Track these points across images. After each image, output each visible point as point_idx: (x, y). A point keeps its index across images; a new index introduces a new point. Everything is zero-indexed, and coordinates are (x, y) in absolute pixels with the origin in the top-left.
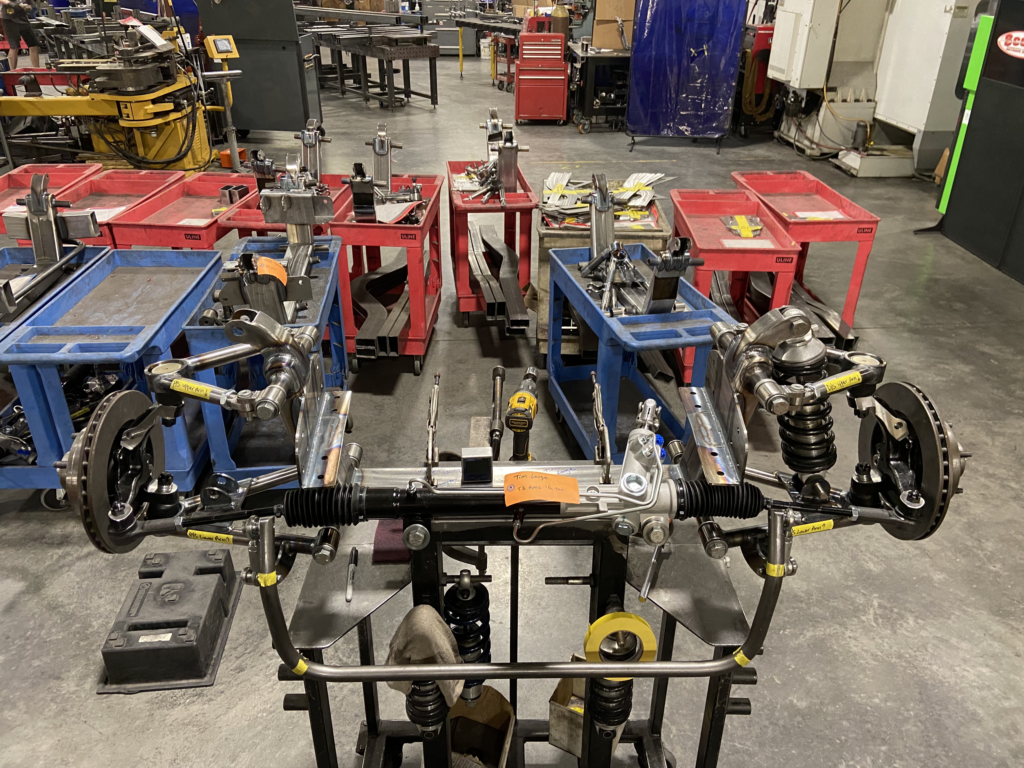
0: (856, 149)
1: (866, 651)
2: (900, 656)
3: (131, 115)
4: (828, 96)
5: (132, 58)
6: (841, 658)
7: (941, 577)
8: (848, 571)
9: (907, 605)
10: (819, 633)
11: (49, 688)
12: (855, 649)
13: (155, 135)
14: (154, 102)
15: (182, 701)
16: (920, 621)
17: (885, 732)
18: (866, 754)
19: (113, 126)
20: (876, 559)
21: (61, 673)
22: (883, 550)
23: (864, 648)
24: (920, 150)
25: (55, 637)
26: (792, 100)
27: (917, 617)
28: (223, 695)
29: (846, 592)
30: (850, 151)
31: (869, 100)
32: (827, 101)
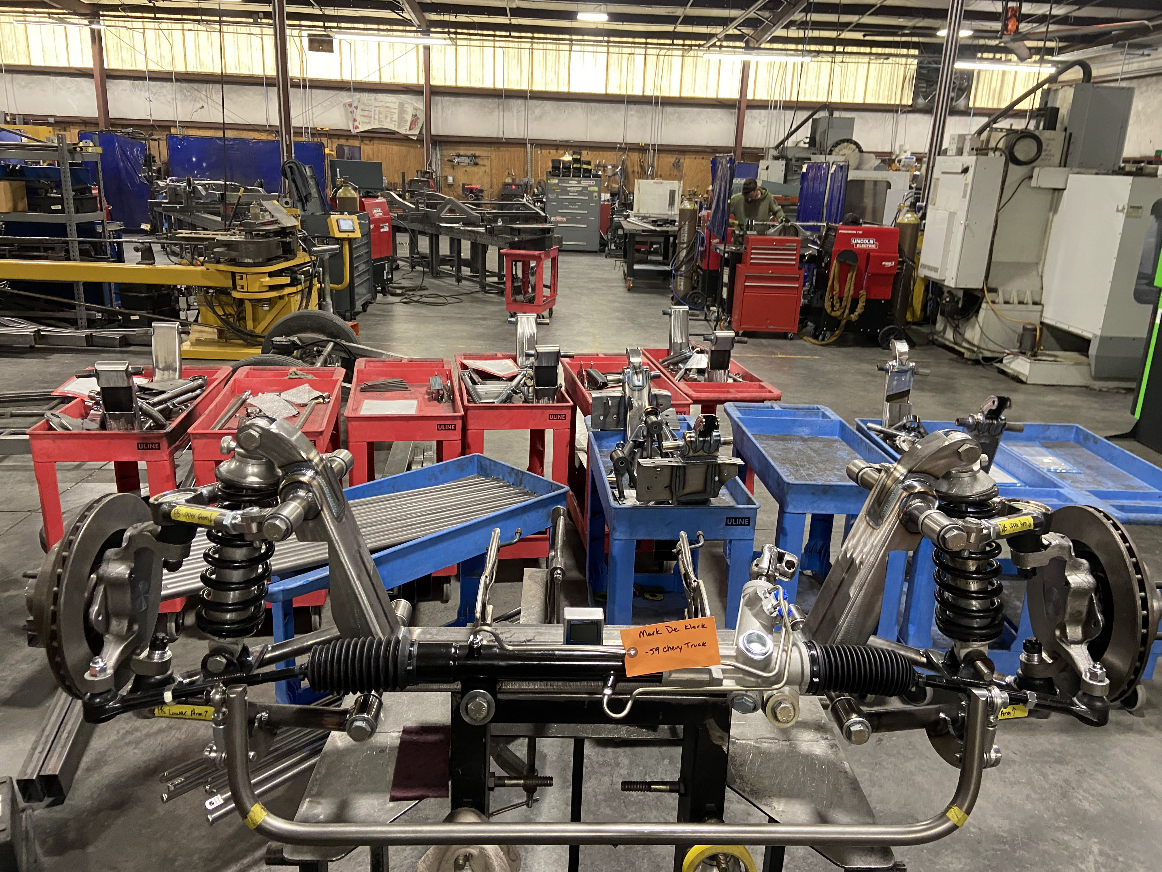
0: (1024, 354)
3: (245, 287)
4: (989, 296)
5: (255, 231)
8: (1058, 810)
9: (1135, 853)
14: (271, 274)
19: (223, 298)
20: (1091, 798)
22: (1099, 788)
24: (1097, 357)
29: (1059, 835)
30: (1015, 355)
31: (1035, 303)
32: (987, 302)
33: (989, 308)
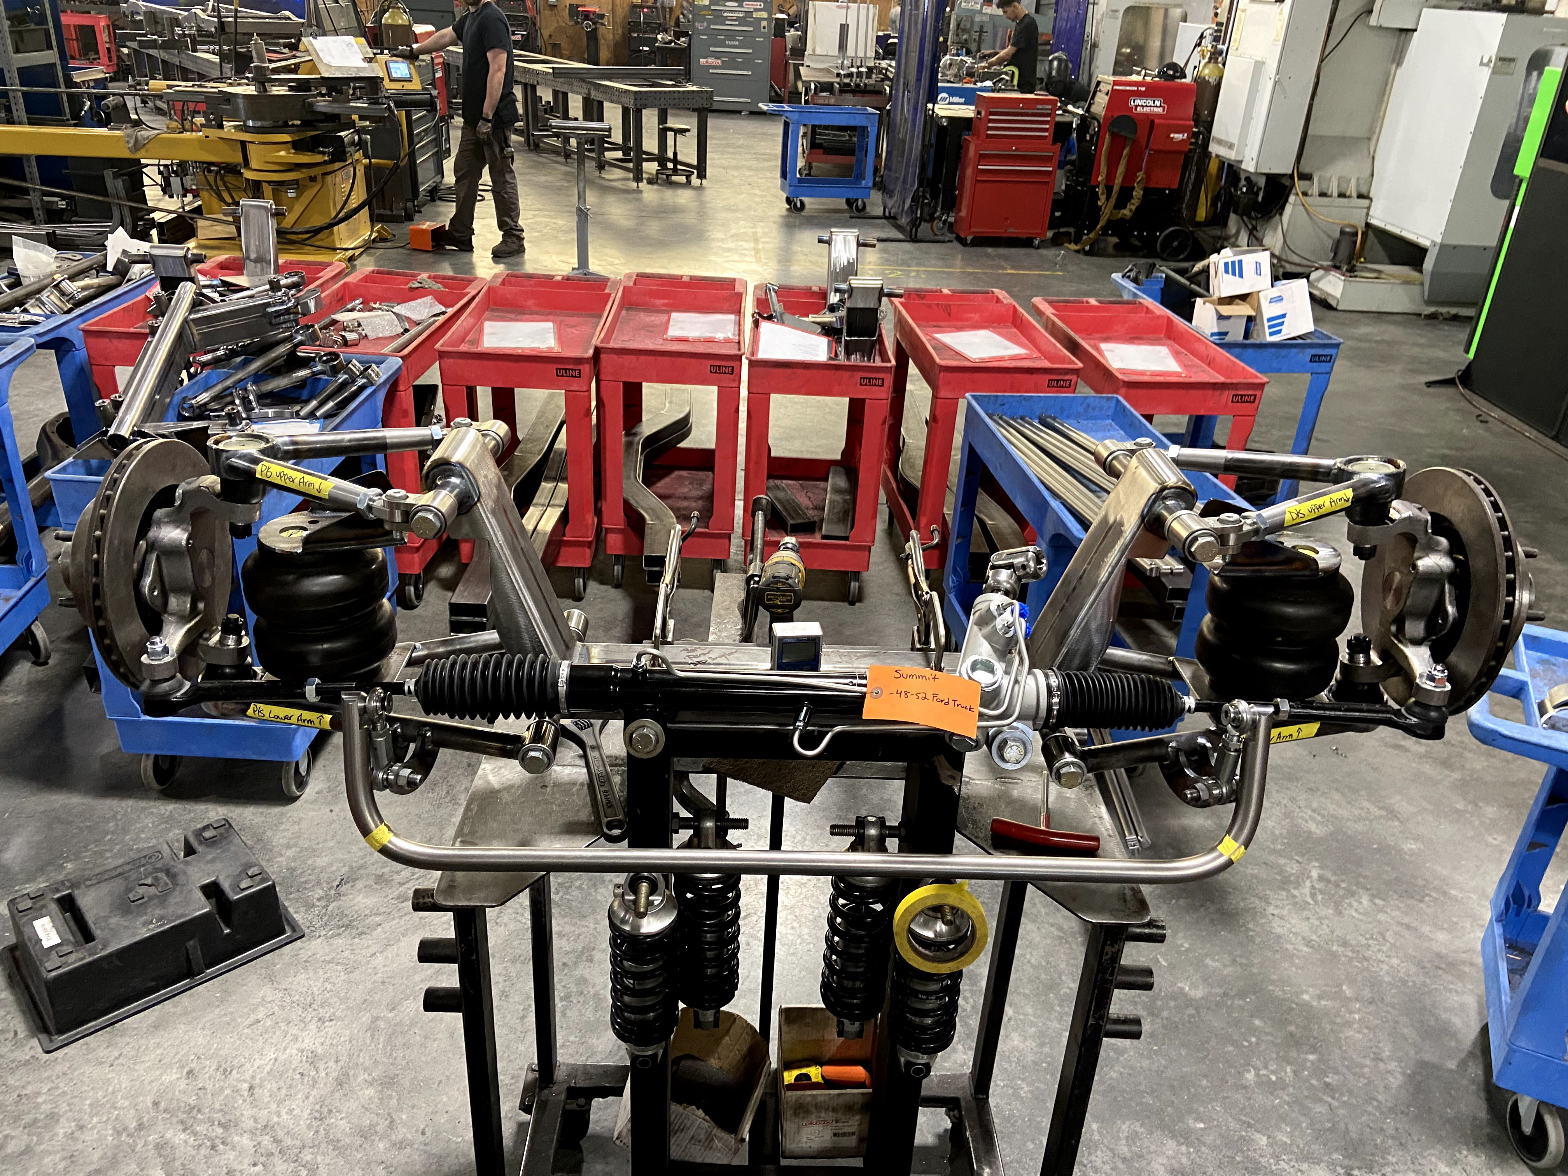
0: (1337, 268)
2: (1345, 944)
4: (1299, 185)
6: (1258, 940)
7: (1413, 847)
9: (1361, 879)
12: (1279, 930)
13: (293, 195)
15: (323, 933)
16: (1378, 901)
17: (1315, 1038)
18: (1284, 1064)
19: (231, 178)
22: (1331, 808)
23: (1294, 930)
24: (1433, 274)
26: (1245, 190)
27: (1373, 896)
28: (380, 929)
30: (1327, 270)
31: (1360, 196)
32: (1297, 194)
33: (1299, 202)
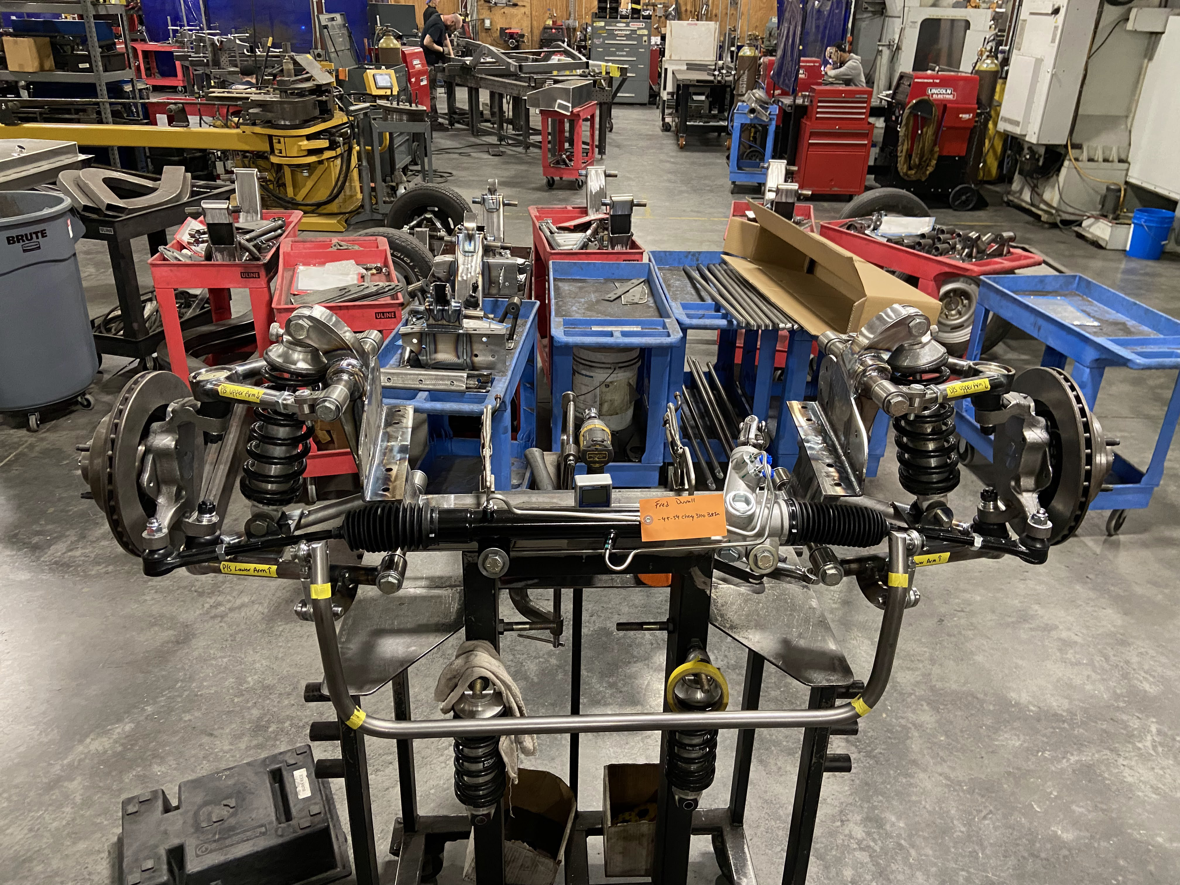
1: (1144, 783)
3: (283, 151)
4: (1072, 153)
5: (290, 89)
6: (1114, 788)
8: (1118, 691)
10: (1086, 757)
11: (200, 745)
12: (1130, 779)
13: (306, 174)
14: (309, 137)
19: (261, 162)
20: (1152, 680)
21: (214, 729)
22: (1159, 669)
23: (1142, 779)
25: (207, 691)
26: (1028, 157)
29: (1118, 715)
30: (1097, 218)
31: (1121, 161)
32: (1070, 160)
33: (1072, 166)
